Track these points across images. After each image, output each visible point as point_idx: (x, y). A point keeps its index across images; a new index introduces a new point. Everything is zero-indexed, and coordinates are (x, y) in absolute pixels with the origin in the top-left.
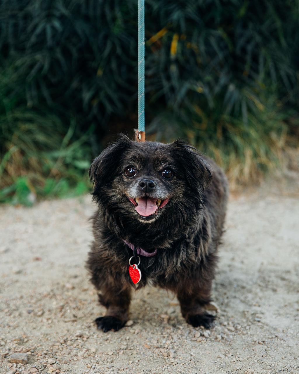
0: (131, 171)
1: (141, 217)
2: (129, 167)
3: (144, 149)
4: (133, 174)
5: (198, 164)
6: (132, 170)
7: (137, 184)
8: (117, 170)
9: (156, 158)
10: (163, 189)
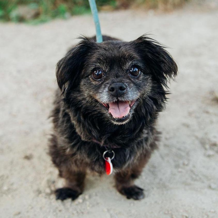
0: (97, 73)
1: (114, 119)
2: (95, 69)
3: (107, 49)
4: (99, 76)
5: (166, 57)
6: (99, 73)
7: (107, 89)
8: (83, 73)
9: (122, 56)
10: (134, 90)
